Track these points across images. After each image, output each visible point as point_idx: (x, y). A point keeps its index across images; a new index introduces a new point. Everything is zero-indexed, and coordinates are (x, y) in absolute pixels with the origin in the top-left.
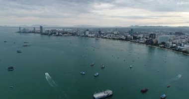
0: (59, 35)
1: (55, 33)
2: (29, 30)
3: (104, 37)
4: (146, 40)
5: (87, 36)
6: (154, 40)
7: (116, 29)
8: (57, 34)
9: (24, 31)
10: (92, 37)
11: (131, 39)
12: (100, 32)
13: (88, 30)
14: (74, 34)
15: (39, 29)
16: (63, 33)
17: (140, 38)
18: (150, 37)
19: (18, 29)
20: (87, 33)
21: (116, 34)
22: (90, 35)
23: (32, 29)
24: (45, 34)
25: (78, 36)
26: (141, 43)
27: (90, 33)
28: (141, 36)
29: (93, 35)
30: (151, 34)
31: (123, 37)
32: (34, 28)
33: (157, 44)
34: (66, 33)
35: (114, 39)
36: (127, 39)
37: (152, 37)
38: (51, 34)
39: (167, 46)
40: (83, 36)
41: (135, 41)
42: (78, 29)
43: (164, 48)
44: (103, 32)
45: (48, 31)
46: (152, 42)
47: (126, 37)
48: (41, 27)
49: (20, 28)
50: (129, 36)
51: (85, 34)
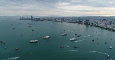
0: (42, 21)
3: (65, 21)
5: (56, 21)
6: (88, 23)
7: (72, 18)
8: (41, 20)
9: (22, 19)
10: (59, 21)
12: (63, 19)
13: (57, 18)
14: (49, 20)
15: (31, 18)
20: (57, 20)
21: (71, 20)
22: (58, 21)
24: (34, 20)
25: (52, 21)
26: (83, 24)
29: (60, 21)
30: (87, 20)
31: (75, 21)
32: (28, 17)
34: (45, 20)
35: (70, 22)
36: (76, 22)
38: (38, 20)
41: (80, 23)
44: (65, 19)
49: (20, 17)
50: (78, 21)
51: (55, 20)
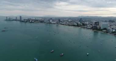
0: (32, 22)
1: (29, 21)
2: (13, 19)
3: (62, 23)
4: (92, 26)
5: (51, 23)
8: (31, 21)
9: (9, 20)
10: (54, 24)
11: (81, 25)
12: (59, 20)
14: (42, 22)
15: (19, 18)
16: (35, 21)
17: (87, 24)
18: (95, 24)
19: (6, 18)
20: (51, 21)
21: (70, 22)
22: (53, 22)
23: (15, 18)
24: (23, 21)
25: (45, 23)
26: (89, 28)
27: (53, 21)
28: (87, 23)
29: (55, 22)
30: (96, 22)
31: (76, 24)
32: (16, 17)
33: (100, 30)
34: (37, 21)
35: (69, 25)
36: (78, 26)
37: (97, 24)
38: (27, 22)
39: (108, 31)
40: (48, 23)
41: (84, 27)
42: (45, 18)
43: (107, 32)
44: (61, 20)
45: (25, 19)
46: (97, 28)
47: (78, 23)
48: (21, 17)
49: (7, 17)
51: (49, 21)
